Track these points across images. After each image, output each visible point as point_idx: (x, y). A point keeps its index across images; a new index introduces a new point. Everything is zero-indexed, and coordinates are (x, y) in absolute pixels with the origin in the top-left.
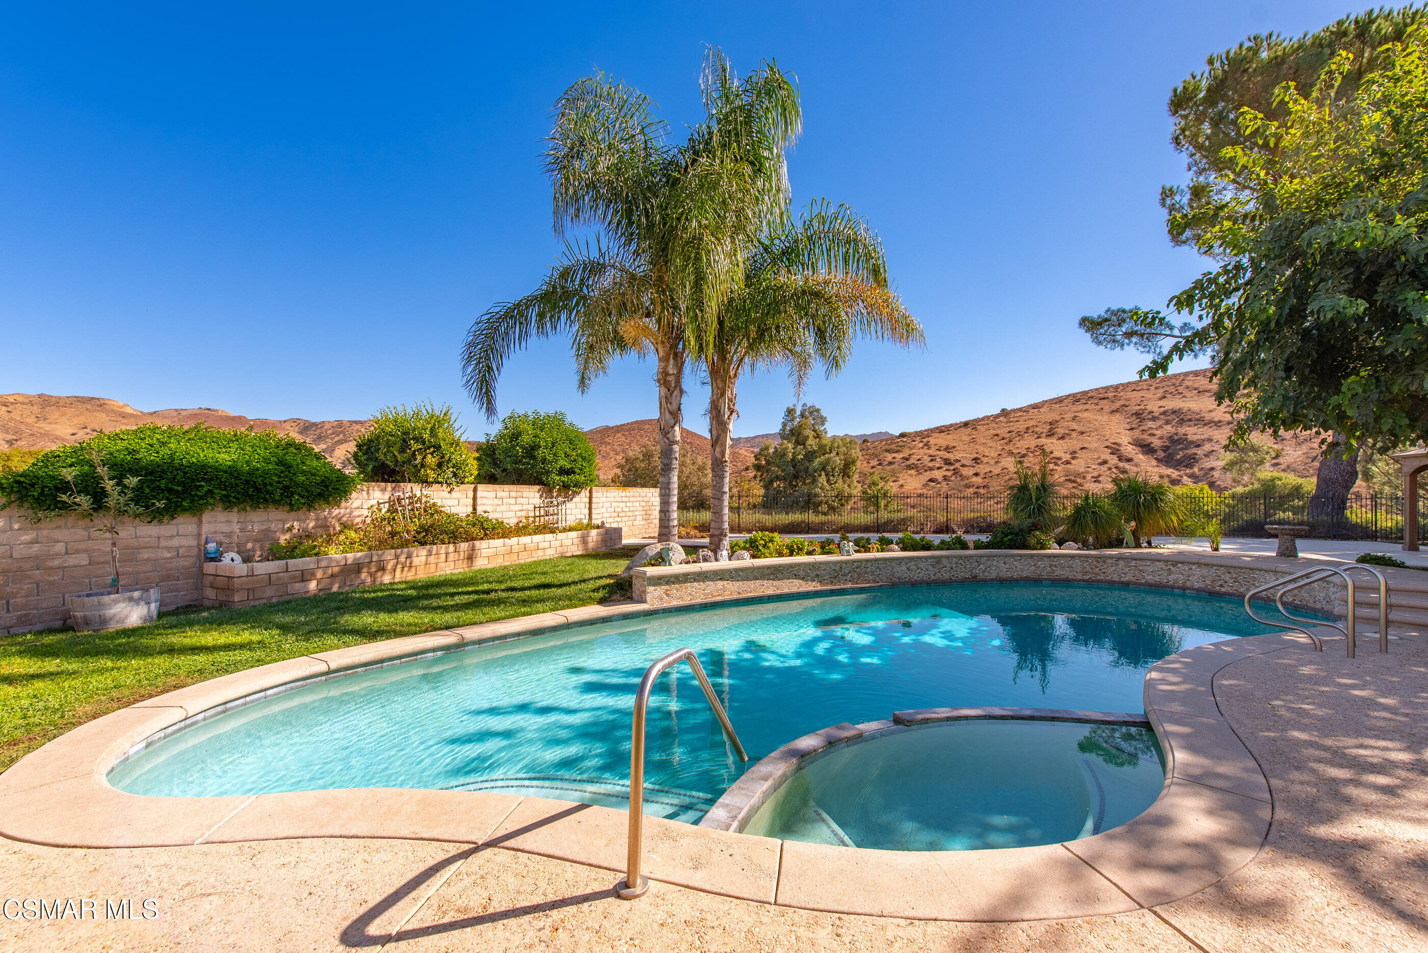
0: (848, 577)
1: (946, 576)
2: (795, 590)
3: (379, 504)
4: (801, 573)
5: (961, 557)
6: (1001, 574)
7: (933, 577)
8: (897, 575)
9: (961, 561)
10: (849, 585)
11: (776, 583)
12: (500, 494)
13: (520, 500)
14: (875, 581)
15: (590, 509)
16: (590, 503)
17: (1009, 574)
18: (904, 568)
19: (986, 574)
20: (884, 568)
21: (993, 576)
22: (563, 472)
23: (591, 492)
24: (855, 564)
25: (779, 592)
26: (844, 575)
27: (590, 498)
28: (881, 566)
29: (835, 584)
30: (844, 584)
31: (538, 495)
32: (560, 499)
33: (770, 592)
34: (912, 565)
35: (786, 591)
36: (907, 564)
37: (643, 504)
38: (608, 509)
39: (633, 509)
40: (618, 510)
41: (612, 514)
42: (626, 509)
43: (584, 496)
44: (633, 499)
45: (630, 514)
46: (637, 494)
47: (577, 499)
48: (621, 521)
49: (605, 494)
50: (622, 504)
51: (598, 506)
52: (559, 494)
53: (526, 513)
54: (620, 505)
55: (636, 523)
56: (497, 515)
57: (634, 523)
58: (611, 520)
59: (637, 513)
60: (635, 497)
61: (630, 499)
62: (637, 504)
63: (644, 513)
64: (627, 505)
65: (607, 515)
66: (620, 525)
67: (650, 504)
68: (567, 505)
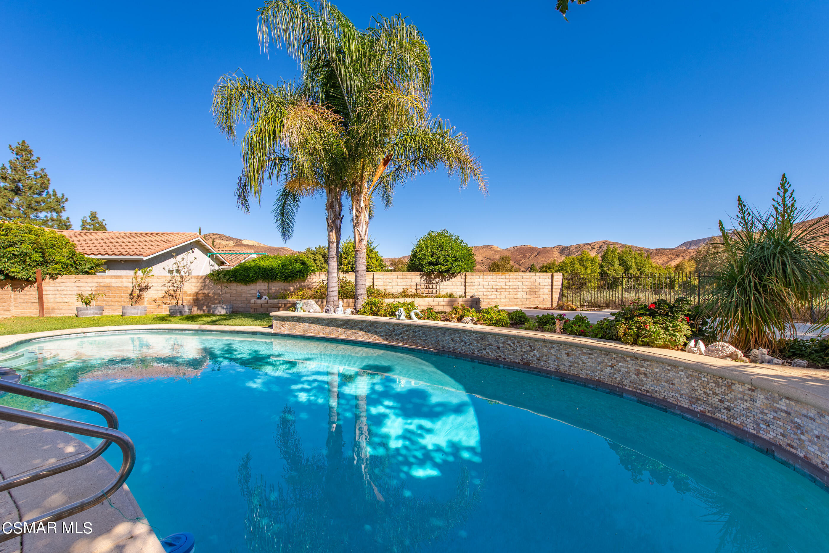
0: (400, 337)
1: (492, 355)
2: (359, 339)
3: (323, 281)
4: (364, 328)
5: (509, 337)
6: (563, 368)
7: (477, 353)
8: (442, 344)
9: (509, 342)
10: (400, 344)
11: (347, 331)
12: (390, 277)
13: (404, 280)
14: (421, 345)
15: (465, 286)
16: (465, 282)
17: (574, 371)
18: (448, 338)
19: (542, 363)
20: (430, 335)
21: (552, 367)
22: (431, 264)
23: (465, 275)
24: (406, 328)
25: (349, 338)
26: (396, 335)
27: (465, 279)
28: (427, 333)
29: (390, 341)
30: (396, 342)
31: (419, 277)
32: (437, 280)
33: (343, 337)
34: (456, 336)
35: (353, 338)
36: (451, 334)
37: (527, 284)
38: (485, 287)
39: (514, 287)
40: (497, 287)
41: (489, 290)
42: (507, 287)
43: (460, 278)
44: (514, 280)
45: (511, 290)
46: (519, 277)
47: (453, 280)
48: (500, 295)
49: (481, 277)
50: (501, 284)
51: (474, 284)
52: (437, 277)
53: (408, 287)
54: (499, 284)
55: (518, 296)
56: (389, 287)
57: (516, 297)
58: (488, 293)
59: (519, 290)
60: (516, 279)
61: (511, 280)
62: (519, 283)
63: (528, 290)
64: (507, 284)
65: (484, 290)
66: (498, 297)
67: (536, 284)
68: (445, 283)
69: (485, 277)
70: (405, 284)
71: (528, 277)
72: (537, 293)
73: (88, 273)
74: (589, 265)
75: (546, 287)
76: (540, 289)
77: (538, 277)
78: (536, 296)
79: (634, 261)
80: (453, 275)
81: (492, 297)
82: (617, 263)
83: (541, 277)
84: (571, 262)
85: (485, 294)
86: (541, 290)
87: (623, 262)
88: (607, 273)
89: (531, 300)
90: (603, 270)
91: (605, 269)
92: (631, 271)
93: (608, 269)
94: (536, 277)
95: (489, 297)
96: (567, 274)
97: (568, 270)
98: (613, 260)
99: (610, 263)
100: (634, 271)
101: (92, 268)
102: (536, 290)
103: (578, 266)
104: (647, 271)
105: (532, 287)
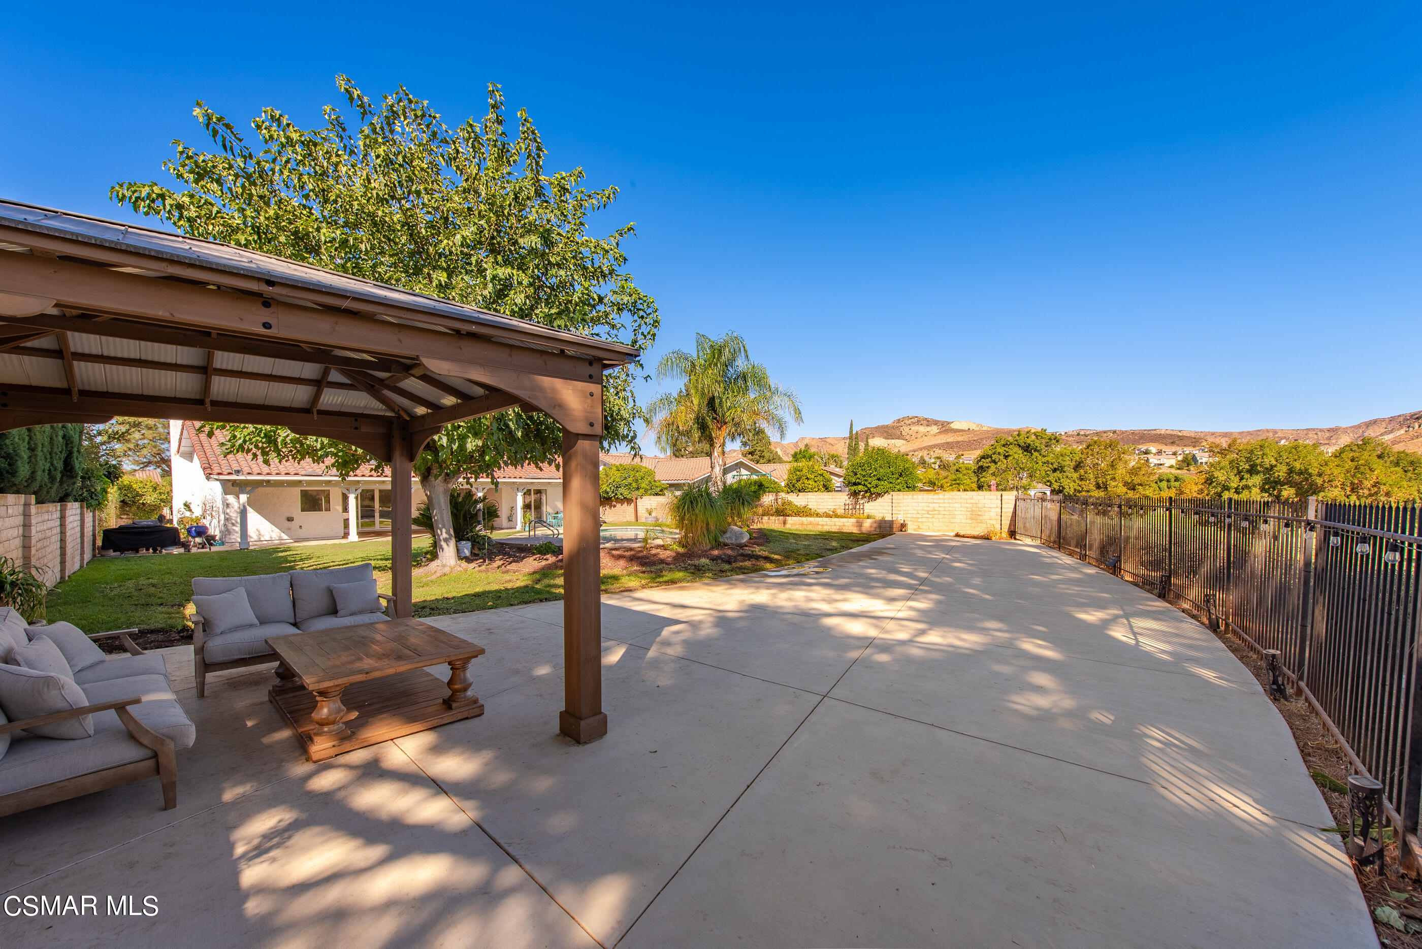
12: (821, 497)
13: (834, 500)
15: (892, 507)
16: (892, 503)
23: (893, 496)
27: (892, 500)
31: (848, 498)
32: (865, 500)
37: (967, 505)
38: (915, 508)
39: (950, 509)
40: (929, 509)
41: (920, 512)
42: (940, 509)
43: (887, 497)
44: (950, 501)
45: (946, 513)
46: (956, 497)
47: (880, 500)
48: (933, 518)
49: (910, 497)
50: (934, 505)
51: (901, 505)
52: (864, 497)
53: (837, 507)
54: (930, 505)
55: (955, 520)
56: (820, 507)
57: (952, 521)
58: (918, 516)
59: (956, 513)
60: (952, 499)
61: (946, 501)
62: (956, 505)
63: (968, 513)
64: (941, 505)
65: (913, 512)
66: (930, 520)
67: (980, 505)
68: (871, 503)
69: (915, 497)
70: (835, 504)
71: (967, 497)
72: (981, 518)
73: (657, 494)
75: (993, 510)
76: (985, 511)
77: (983, 497)
78: (979, 521)
80: (879, 495)
81: (923, 520)
83: (986, 497)
85: (914, 516)
86: (986, 514)
89: (973, 525)
94: (979, 497)
95: (920, 520)
101: (661, 491)
102: (980, 513)
105: (974, 509)
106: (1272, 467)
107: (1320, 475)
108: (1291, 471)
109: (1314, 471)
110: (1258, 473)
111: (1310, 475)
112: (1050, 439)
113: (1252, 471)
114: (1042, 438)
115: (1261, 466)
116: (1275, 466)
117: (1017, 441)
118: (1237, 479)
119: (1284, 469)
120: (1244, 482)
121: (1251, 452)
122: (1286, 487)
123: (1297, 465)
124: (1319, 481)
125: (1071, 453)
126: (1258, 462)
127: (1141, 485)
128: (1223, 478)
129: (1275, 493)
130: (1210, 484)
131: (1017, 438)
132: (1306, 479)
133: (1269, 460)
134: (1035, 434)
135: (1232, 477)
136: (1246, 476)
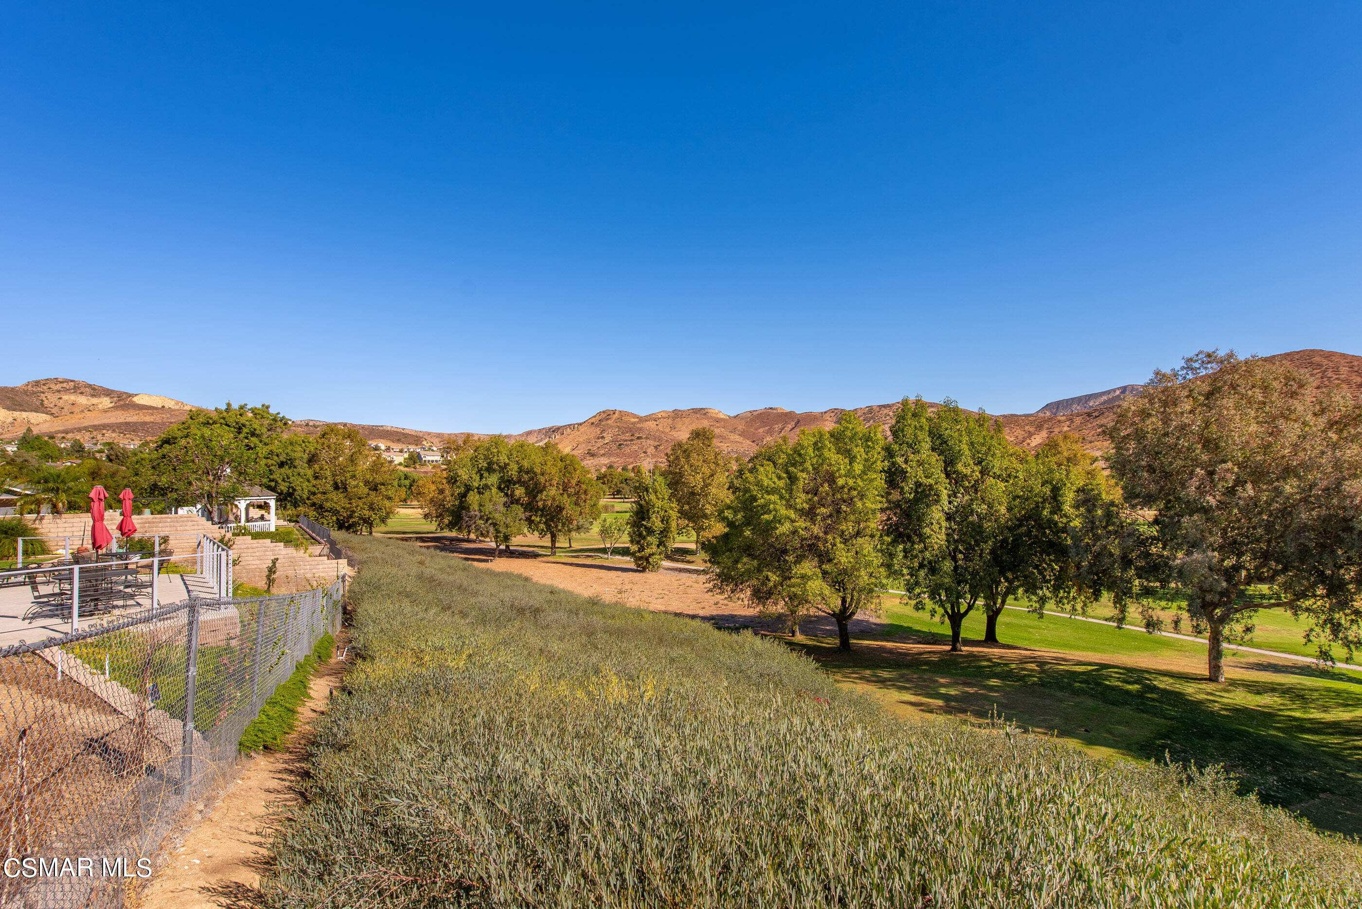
74: (859, 451)
79: (965, 439)
82: (926, 445)
84: (815, 444)
87: (941, 445)
88: (904, 472)
90: (894, 464)
91: (900, 460)
92: (960, 467)
93: (906, 462)
96: (804, 475)
97: (808, 465)
98: (915, 436)
99: (910, 446)
100: (966, 466)
103: (831, 455)
104: (997, 465)
106: (506, 465)
107: (543, 474)
108: (520, 470)
109: (538, 471)
110: (494, 471)
111: (535, 473)
112: (275, 420)
113: (490, 470)
114: (263, 417)
115: (497, 464)
116: (508, 464)
117: (224, 418)
118: (478, 478)
119: (516, 467)
120: (484, 482)
121: (488, 449)
122: (517, 486)
123: (526, 464)
124: (542, 480)
125: (304, 442)
126: (495, 459)
127: (383, 484)
128: (466, 477)
129: (509, 492)
130: (454, 483)
131: (225, 414)
132: (533, 479)
133: (503, 459)
134: (253, 410)
135: (474, 476)
136: (486, 474)
